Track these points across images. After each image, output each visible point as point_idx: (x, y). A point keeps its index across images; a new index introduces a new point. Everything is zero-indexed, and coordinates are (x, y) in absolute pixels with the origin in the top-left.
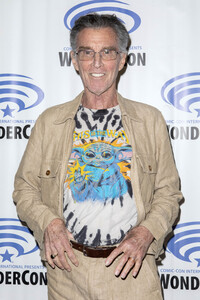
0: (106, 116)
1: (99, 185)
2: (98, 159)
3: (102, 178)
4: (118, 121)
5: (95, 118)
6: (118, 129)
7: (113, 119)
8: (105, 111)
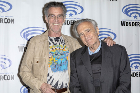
0: (59, 40)
1: (61, 66)
2: (59, 56)
3: (61, 63)
4: (63, 42)
5: (56, 41)
6: (64, 45)
7: (62, 41)
8: (58, 38)
